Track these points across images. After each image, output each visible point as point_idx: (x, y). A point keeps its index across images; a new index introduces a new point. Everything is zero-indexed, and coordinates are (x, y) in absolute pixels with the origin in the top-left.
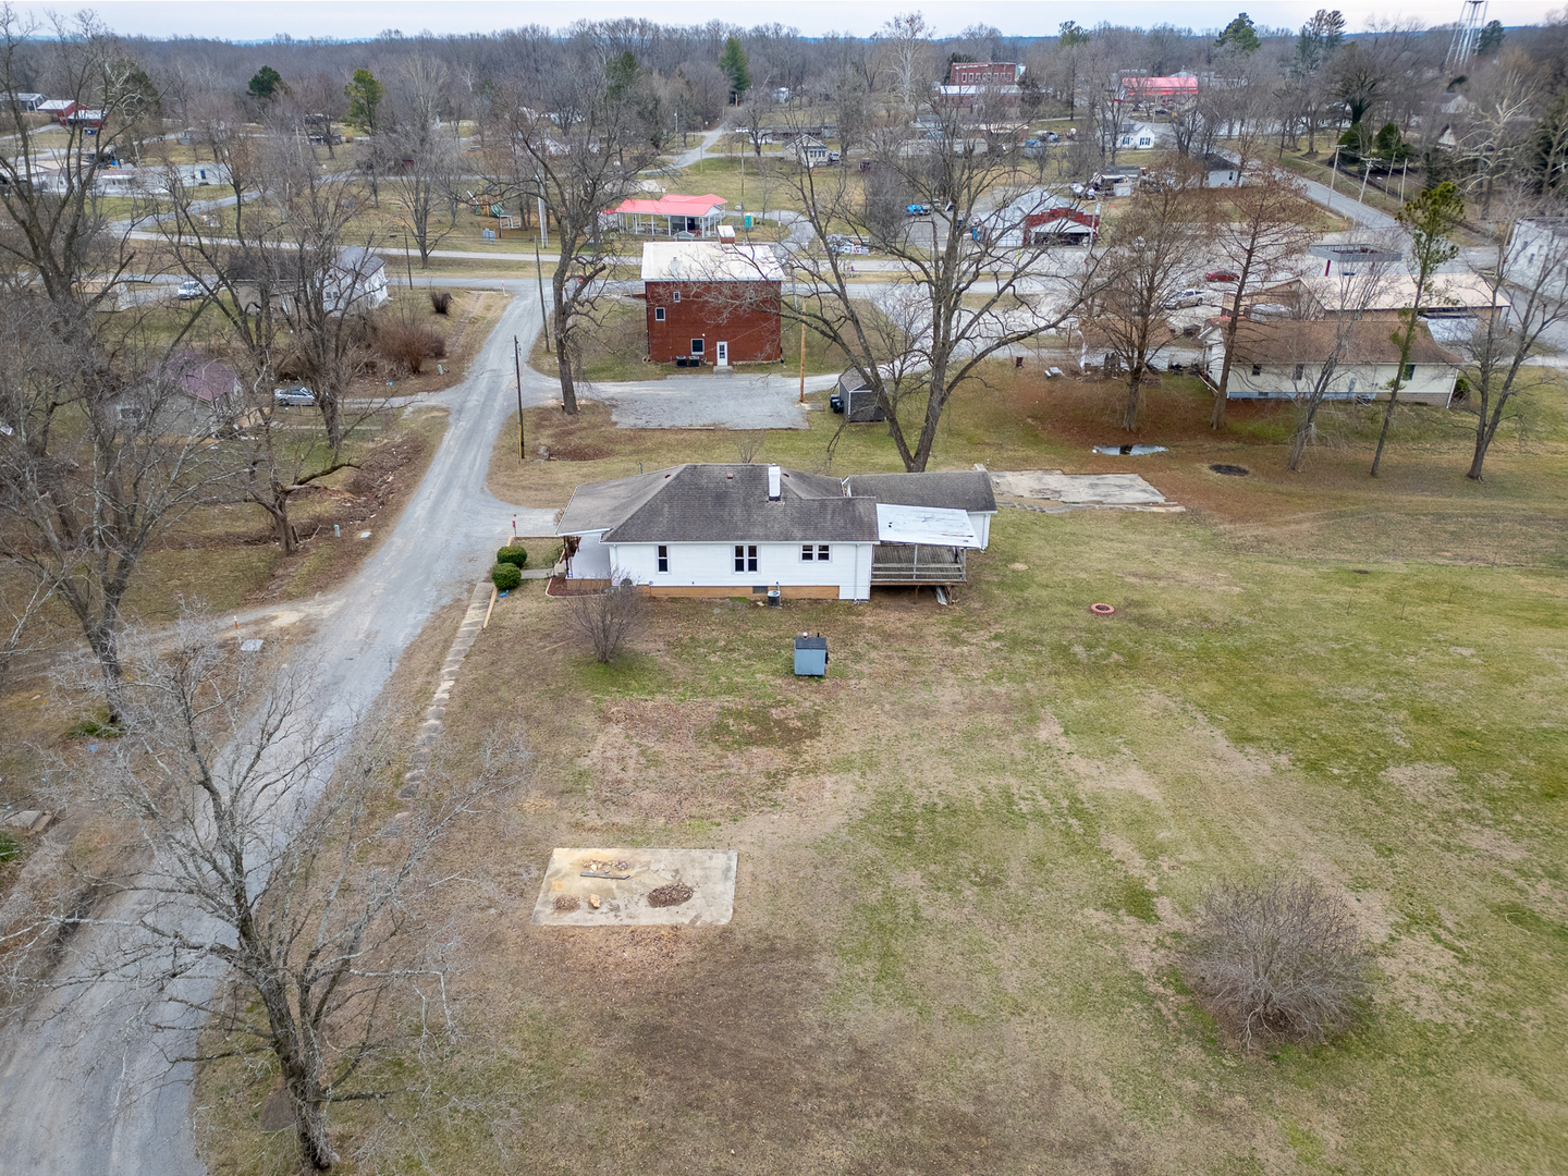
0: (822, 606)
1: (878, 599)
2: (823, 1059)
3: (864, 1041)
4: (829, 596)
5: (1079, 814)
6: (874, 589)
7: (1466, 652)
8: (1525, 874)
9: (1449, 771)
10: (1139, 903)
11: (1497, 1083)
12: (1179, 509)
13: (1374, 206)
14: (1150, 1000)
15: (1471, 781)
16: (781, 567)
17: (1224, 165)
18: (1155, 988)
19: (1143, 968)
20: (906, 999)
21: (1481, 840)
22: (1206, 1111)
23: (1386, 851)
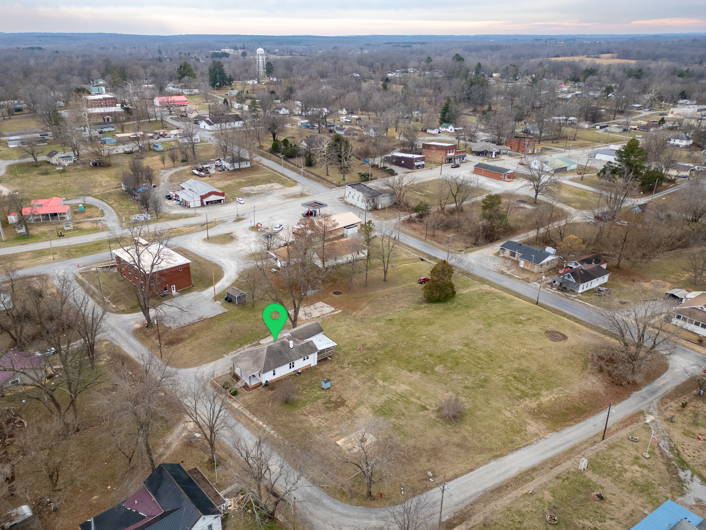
0: (308, 370)
1: (320, 364)
2: (411, 450)
3: (413, 445)
4: (309, 366)
5: (403, 397)
6: (318, 361)
7: (425, 337)
8: (463, 380)
9: (442, 366)
10: (424, 408)
11: (480, 413)
12: (340, 311)
13: (294, 171)
14: (438, 421)
15: (446, 366)
16: (300, 364)
17: (246, 160)
18: (438, 420)
19: (434, 418)
20: (411, 437)
21: (455, 377)
22: (456, 433)
23: (446, 384)
